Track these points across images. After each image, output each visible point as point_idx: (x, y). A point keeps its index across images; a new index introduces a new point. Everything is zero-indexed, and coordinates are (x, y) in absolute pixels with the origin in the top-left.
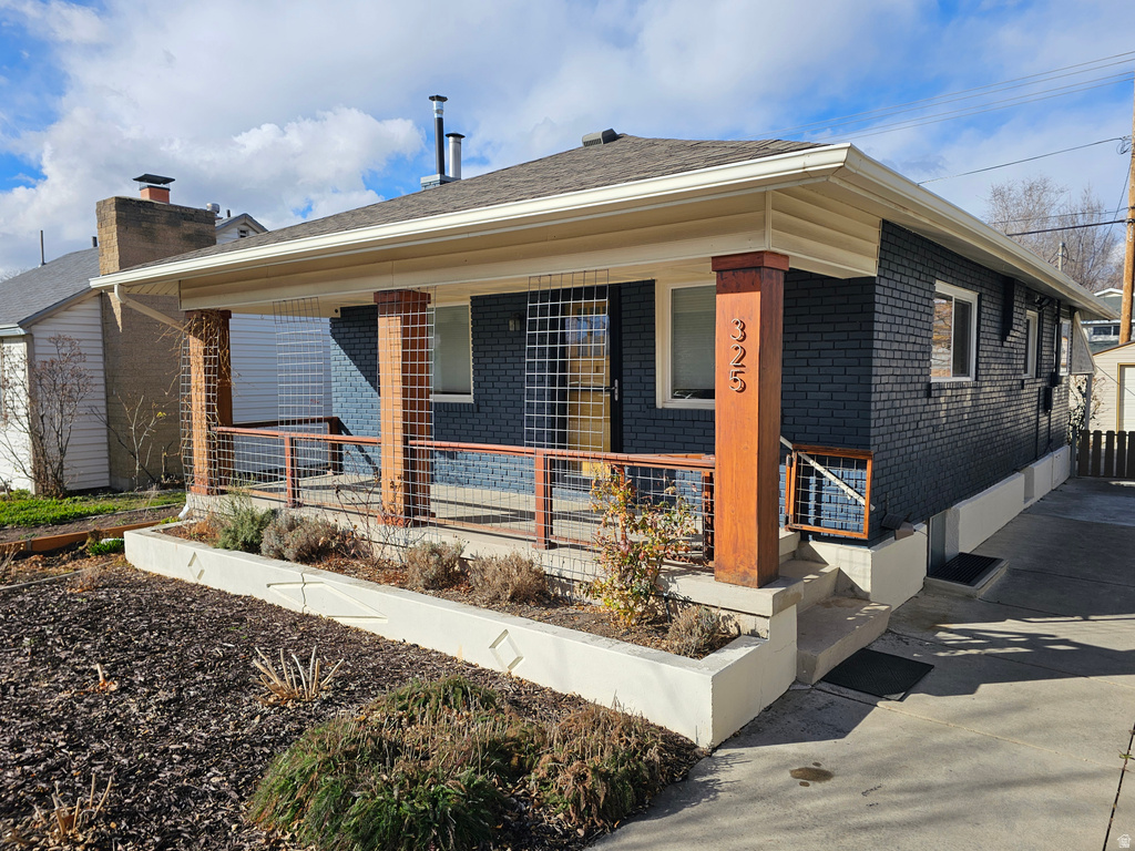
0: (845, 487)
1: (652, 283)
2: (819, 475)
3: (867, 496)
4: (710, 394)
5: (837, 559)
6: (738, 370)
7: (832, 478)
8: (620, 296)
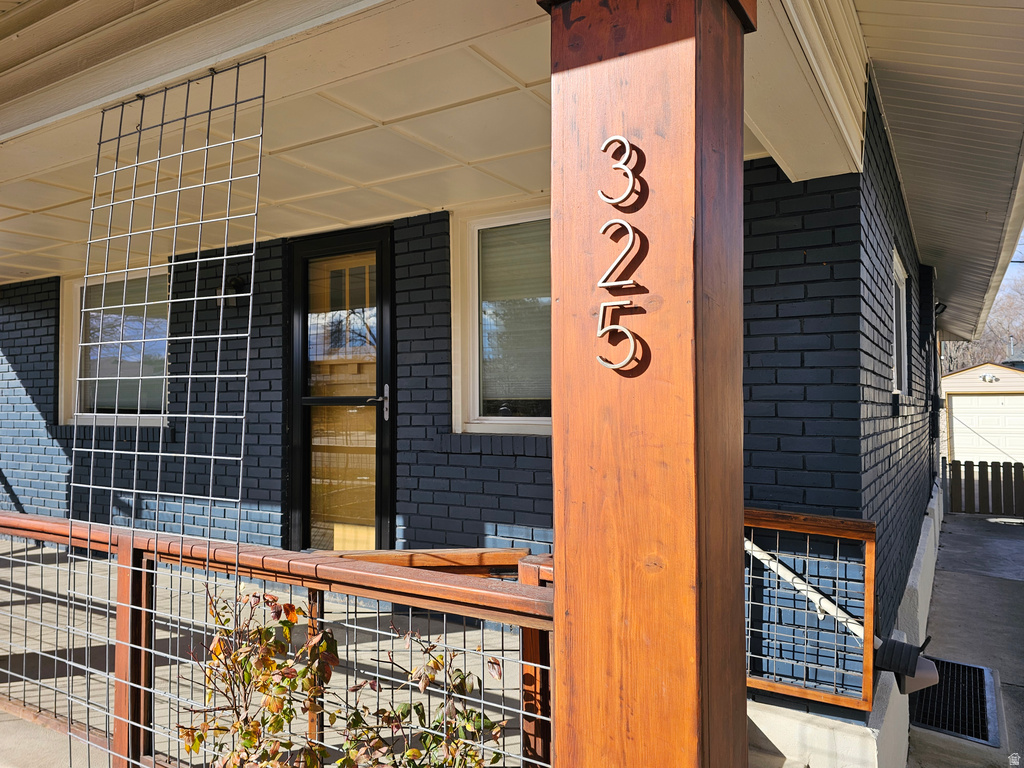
0: (815, 597)
1: (444, 217)
2: (759, 568)
3: (869, 619)
4: (542, 408)
5: (804, 746)
6: (624, 301)
7: (787, 576)
8: (393, 242)
